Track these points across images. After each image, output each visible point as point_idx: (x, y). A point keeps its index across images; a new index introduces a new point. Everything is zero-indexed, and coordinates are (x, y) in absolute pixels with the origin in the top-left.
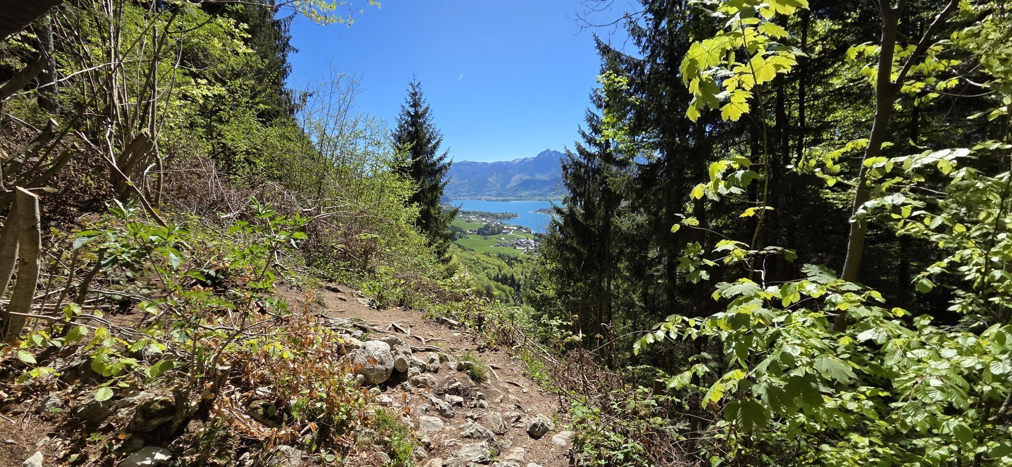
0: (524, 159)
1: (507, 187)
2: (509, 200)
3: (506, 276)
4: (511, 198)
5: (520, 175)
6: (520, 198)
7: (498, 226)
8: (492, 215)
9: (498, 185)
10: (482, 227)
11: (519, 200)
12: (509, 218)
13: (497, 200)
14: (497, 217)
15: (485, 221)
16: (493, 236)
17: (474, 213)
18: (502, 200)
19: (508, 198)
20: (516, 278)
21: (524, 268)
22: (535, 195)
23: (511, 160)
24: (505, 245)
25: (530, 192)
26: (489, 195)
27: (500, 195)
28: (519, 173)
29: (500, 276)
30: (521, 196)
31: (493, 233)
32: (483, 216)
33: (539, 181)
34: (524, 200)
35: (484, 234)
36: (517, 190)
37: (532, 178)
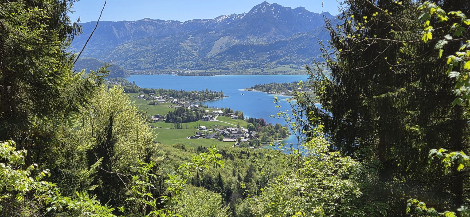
0: (231, 16)
1: (208, 56)
2: (212, 74)
3: (210, 178)
4: (215, 71)
5: (226, 39)
6: (227, 71)
7: (196, 109)
8: (186, 94)
9: (196, 53)
10: (173, 111)
11: (225, 73)
12: (212, 98)
13: (194, 74)
14: (194, 98)
15: (177, 103)
16: (189, 124)
17: (162, 92)
18: (201, 75)
19: (209, 71)
20: (225, 180)
21: (236, 166)
22: (247, 67)
23: (213, 18)
24: (206, 136)
25: (240, 62)
26: (183, 68)
27: (198, 66)
28: (225, 35)
29: (201, 178)
30: (228, 69)
31: (189, 120)
32: (174, 96)
33: (253, 46)
34: (233, 73)
35: (175, 121)
36: (222, 60)
37: (244, 42)
